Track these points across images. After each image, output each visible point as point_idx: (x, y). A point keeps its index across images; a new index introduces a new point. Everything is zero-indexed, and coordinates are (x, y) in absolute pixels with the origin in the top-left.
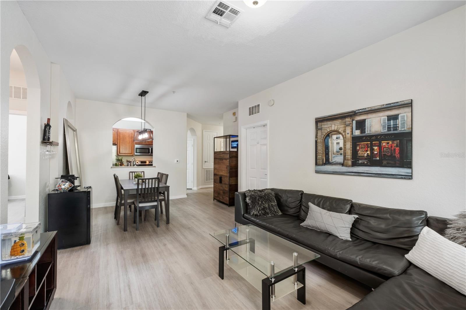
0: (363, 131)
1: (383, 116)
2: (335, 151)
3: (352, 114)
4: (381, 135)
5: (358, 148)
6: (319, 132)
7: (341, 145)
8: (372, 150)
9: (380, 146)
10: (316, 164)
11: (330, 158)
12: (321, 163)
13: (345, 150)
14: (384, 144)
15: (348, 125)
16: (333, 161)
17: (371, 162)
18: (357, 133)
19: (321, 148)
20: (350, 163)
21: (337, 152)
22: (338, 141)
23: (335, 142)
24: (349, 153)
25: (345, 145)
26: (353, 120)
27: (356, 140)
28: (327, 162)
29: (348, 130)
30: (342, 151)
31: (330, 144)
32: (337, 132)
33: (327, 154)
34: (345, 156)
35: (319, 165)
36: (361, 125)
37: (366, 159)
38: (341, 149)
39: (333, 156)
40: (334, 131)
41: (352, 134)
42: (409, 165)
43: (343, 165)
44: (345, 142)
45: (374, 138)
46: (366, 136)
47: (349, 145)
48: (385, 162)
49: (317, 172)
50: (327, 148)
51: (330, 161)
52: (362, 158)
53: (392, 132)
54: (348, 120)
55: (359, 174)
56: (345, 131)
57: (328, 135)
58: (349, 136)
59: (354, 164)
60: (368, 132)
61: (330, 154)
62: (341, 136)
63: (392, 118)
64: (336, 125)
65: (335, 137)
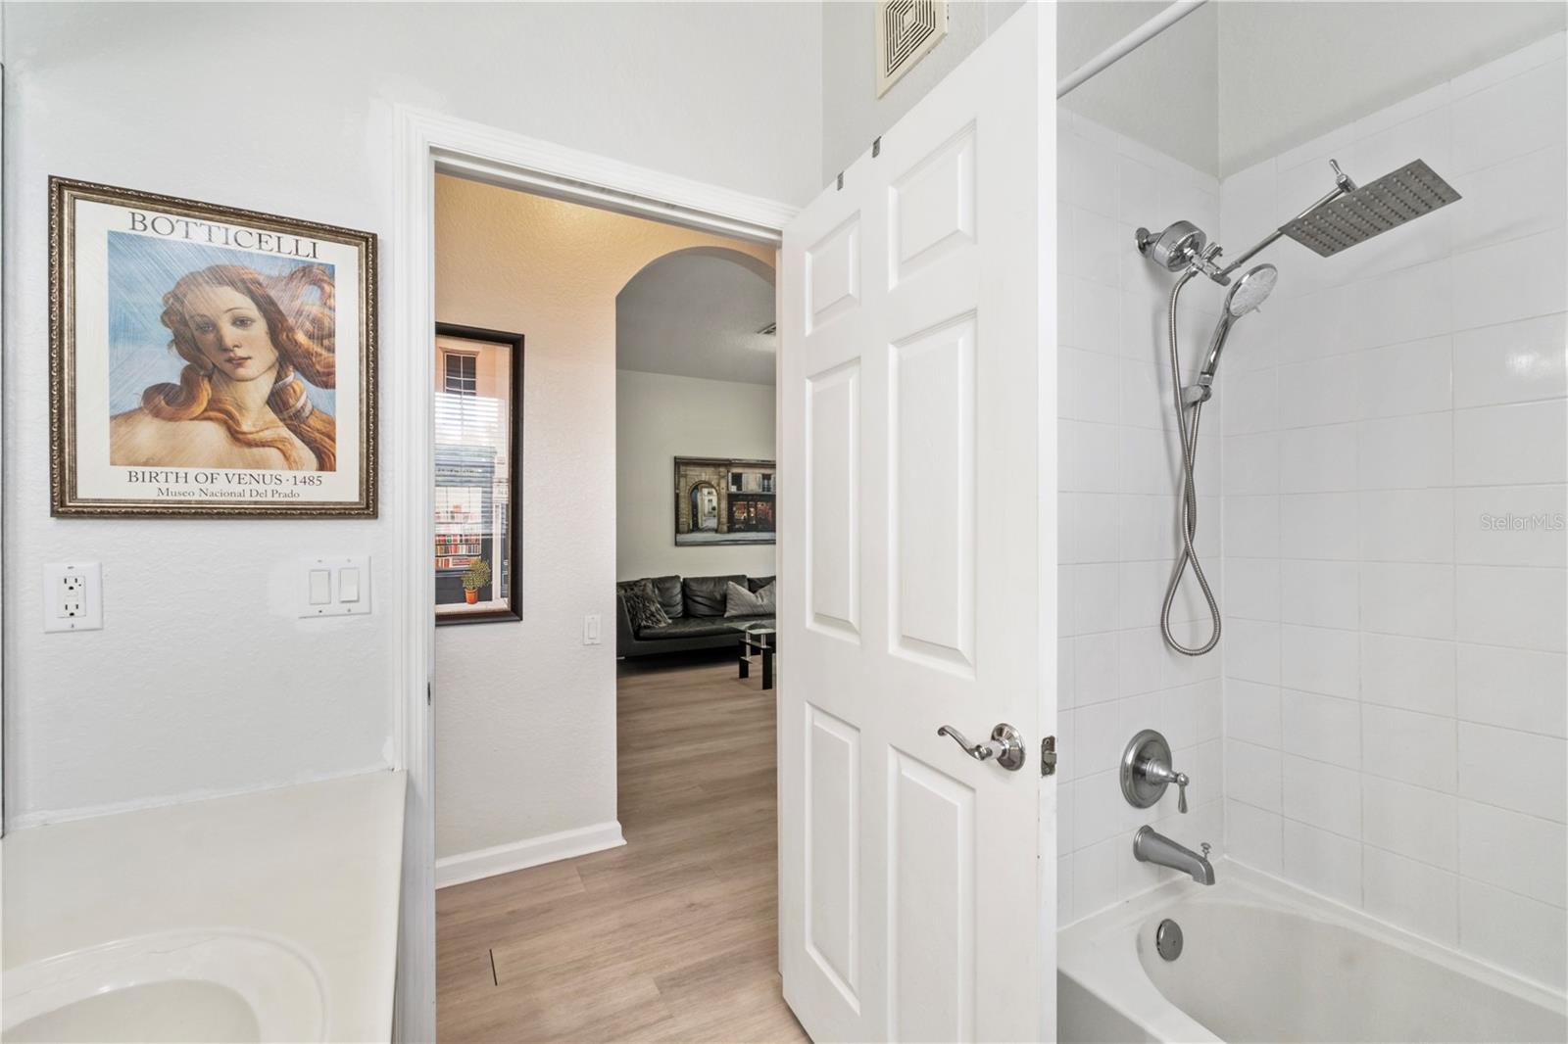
0: (739, 488)
1: (757, 473)
2: (706, 511)
3: (728, 464)
4: (756, 495)
5: (734, 509)
6: (682, 481)
7: (715, 504)
8: (749, 512)
9: (756, 508)
10: (678, 531)
11: (700, 521)
12: (686, 529)
13: (719, 511)
14: (759, 505)
15: (723, 477)
16: (704, 526)
17: (748, 527)
18: (733, 489)
19: (685, 506)
20: (725, 528)
21: (709, 513)
22: (711, 497)
23: (706, 499)
24: (724, 514)
25: (719, 504)
26: (728, 472)
27: (732, 499)
28: (695, 527)
29: (723, 484)
30: (716, 512)
31: (699, 502)
32: (709, 485)
33: (695, 516)
34: (719, 520)
35: (683, 533)
36: (737, 479)
37: (743, 523)
38: (714, 509)
39: (704, 518)
40: (705, 482)
41: (728, 489)
42: (773, 528)
43: (716, 531)
44: (719, 499)
45: (750, 498)
46: (743, 495)
47: (724, 505)
48: (760, 527)
49: (677, 544)
50: (694, 507)
51: (700, 525)
52: (739, 521)
53: (765, 493)
54: (723, 470)
55: (735, 542)
56: (719, 485)
57: (696, 487)
58: (724, 492)
59: (731, 530)
60: (744, 490)
61: (699, 515)
62: (714, 490)
63: (766, 477)
64: (706, 474)
65: (705, 491)
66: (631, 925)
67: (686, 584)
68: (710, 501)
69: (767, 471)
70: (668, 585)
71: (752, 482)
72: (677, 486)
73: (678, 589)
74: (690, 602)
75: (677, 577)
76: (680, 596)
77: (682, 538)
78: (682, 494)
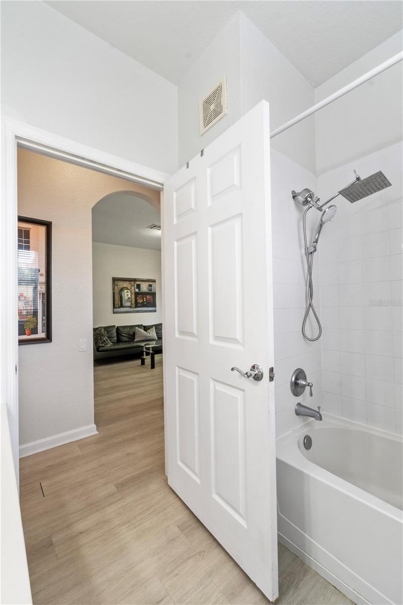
0: (139, 290)
1: (147, 284)
2: (126, 299)
3: (135, 280)
4: (147, 293)
5: (138, 298)
6: (116, 287)
7: (129, 296)
8: (143, 300)
9: (146, 298)
10: (114, 307)
11: (123, 303)
12: (118, 306)
13: (131, 299)
14: (148, 296)
15: (133, 286)
16: (125, 305)
17: (143, 305)
18: (137, 290)
19: (117, 297)
20: (134, 306)
22: (128, 294)
23: (126, 294)
24: (133, 302)
25: (131, 296)
26: (135, 283)
27: (136, 294)
28: (122, 306)
29: (133, 288)
30: (130, 300)
31: (123, 295)
32: (127, 289)
33: (121, 301)
34: (131, 303)
35: (117, 308)
36: (138, 286)
38: (129, 298)
39: (125, 302)
40: (125, 288)
41: (135, 290)
42: (155, 306)
43: (130, 307)
44: (131, 294)
45: (144, 294)
46: (141, 293)
47: (133, 296)
48: (148, 305)
49: (114, 313)
50: (121, 297)
52: (140, 303)
53: (150, 292)
54: (132, 283)
55: (138, 312)
56: (131, 289)
57: (122, 290)
58: (133, 291)
59: (136, 307)
60: (141, 291)
61: (123, 301)
62: (129, 291)
63: (150, 286)
64: (126, 284)
65: (126, 291)
66: (102, 465)
67: (118, 329)
68: (128, 295)
69: (151, 283)
70: (110, 329)
71: (144, 287)
72: (114, 289)
73: (115, 331)
74: (120, 336)
75: (115, 326)
76: (116, 333)
77: (115, 310)
78: (116, 292)
